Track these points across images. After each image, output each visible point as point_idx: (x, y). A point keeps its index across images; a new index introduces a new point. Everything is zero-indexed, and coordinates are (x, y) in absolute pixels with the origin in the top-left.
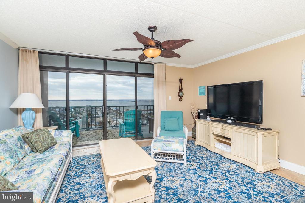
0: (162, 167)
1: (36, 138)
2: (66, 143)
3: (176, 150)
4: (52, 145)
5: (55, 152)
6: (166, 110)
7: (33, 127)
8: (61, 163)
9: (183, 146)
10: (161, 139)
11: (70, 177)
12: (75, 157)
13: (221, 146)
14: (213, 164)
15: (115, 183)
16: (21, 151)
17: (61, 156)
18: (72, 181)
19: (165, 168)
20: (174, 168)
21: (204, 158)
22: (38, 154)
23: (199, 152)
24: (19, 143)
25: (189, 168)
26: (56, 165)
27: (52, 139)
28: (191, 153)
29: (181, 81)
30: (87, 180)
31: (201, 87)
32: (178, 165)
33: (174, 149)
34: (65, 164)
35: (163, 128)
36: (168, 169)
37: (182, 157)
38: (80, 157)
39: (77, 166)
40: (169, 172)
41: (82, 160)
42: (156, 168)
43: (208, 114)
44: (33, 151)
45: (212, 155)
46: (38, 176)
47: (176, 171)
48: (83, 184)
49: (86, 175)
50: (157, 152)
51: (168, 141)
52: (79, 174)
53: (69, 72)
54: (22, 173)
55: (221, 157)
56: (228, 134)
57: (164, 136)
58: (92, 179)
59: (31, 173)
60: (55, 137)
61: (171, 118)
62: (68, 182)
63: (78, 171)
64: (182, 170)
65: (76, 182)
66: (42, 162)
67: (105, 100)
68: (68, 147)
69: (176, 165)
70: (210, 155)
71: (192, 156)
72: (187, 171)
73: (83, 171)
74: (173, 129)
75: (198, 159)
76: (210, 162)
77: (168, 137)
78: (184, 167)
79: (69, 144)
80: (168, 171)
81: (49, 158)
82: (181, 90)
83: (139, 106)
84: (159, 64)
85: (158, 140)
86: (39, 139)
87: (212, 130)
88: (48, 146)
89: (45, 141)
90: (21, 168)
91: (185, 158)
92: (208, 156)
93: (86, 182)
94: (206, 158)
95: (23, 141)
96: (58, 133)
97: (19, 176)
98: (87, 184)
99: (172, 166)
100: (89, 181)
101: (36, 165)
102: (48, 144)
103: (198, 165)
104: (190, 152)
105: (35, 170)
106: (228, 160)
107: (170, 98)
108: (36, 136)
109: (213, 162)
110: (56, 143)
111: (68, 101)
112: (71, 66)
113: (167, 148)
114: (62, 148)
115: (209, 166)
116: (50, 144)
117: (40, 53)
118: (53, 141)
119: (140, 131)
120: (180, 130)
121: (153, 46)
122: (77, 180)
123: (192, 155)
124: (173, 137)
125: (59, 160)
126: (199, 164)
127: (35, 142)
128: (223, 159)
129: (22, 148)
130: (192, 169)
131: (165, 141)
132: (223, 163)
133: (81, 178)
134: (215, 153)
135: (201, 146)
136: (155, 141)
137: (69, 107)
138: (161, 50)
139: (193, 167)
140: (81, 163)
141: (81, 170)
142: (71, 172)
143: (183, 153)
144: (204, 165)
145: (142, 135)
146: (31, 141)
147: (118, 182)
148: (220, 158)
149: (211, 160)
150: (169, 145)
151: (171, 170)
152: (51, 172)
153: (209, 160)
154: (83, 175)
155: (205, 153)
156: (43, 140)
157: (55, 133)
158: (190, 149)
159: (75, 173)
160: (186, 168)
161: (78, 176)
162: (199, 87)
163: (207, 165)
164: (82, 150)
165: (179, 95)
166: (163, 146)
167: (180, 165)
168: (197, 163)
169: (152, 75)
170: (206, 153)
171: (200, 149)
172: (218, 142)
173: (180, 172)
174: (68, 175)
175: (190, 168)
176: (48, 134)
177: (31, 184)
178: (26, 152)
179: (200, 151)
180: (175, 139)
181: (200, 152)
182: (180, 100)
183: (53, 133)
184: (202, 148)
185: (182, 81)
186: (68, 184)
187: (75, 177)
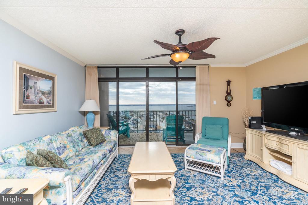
0: (195, 176)
1: (91, 134)
2: (112, 141)
3: (211, 160)
4: (102, 141)
5: (102, 147)
6: (210, 116)
7: (93, 126)
8: (103, 156)
9: (219, 157)
10: (197, 147)
11: (112, 170)
12: (120, 154)
13: (278, 164)
14: (262, 185)
15: (136, 181)
16: (81, 143)
17: (105, 151)
18: (113, 173)
19: (197, 178)
20: (208, 180)
21: (250, 176)
22: (92, 147)
23: (246, 168)
24: (80, 137)
25: (226, 184)
26: (99, 157)
27: (102, 136)
28: (235, 168)
29: (229, 83)
30: (124, 175)
31: (256, 89)
32: (213, 178)
33: (208, 160)
34: (108, 158)
35: (204, 135)
36: (201, 180)
37: (218, 169)
38: (125, 154)
39: (120, 161)
40: (200, 184)
41: (125, 158)
42: (188, 177)
43: (264, 122)
44: (89, 145)
45: (264, 174)
46: (84, 163)
47: (208, 184)
48: (120, 177)
49: (124, 171)
50: (191, 159)
51: (203, 150)
52: (120, 169)
53: (119, 81)
54: (77, 159)
55: (277, 179)
56: (288, 150)
57: (202, 144)
58: (127, 175)
59: (82, 160)
60: (104, 135)
61: (214, 125)
62: (110, 173)
63: (120, 165)
64: (217, 184)
65: (116, 174)
66: (91, 154)
67: (147, 105)
68: (113, 144)
69: (211, 177)
70: (261, 173)
71: (235, 172)
72: (222, 186)
73: (123, 166)
74: (215, 138)
75: (242, 175)
76: (257, 182)
77: (206, 146)
78: (220, 181)
79: (114, 142)
80: (200, 181)
81: (97, 151)
82: (229, 93)
83: (179, 111)
84: (201, 66)
85: (193, 147)
86: (93, 136)
87: (266, 142)
88: (99, 142)
89: (97, 138)
90: (79, 156)
91: (222, 171)
92: (258, 175)
93: (123, 176)
94: (254, 177)
95: (83, 136)
96: (107, 132)
97: (75, 161)
98: (122, 178)
99: (207, 177)
100: (125, 176)
101: (87, 155)
102: (98, 140)
103: (239, 183)
104: (234, 166)
105: (85, 159)
106: (288, 185)
107: (215, 102)
108: (91, 133)
109: (261, 182)
110: (105, 140)
111: (118, 105)
112: (120, 76)
113: (201, 158)
114: (108, 145)
115: (255, 186)
116: (101, 140)
117: (98, 67)
118: (103, 138)
119: (182, 137)
120: (224, 139)
121: (178, 51)
122: (116, 173)
123: (235, 170)
124: (211, 146)
125: (103, 154)
126: (241, 181)
127: (90, 138)
128: (279, 182)
129: (82, 141)
130: (229, 185)
131: (200, 149)
132: (278, 186)
133: (120, 172)
134: (269, 173)
135: (252, 161)
136: (189, 148)
137: (118, 111)
138: (189, 53)
139: (231, 183)
140: (123, 160)
141: (122, 165)
142: (115, 165)
143: (219, 165)
144: (247, 184)
145: (184, 141)
146: (88, 137)
147: (138, 180)
148: (274, 180)
149: (260, 180)
150: (203, 154)
151: (203, 182)
152: (94, 162)
153: (258, 179)
154: (122, 170)
155: (255, 170)
156: (96, 136)
157: (106, 132)
158: (235, 163)
159: (117, 167)
160: (222, 182)
161: (119, 170)
162: (254, 89)
163: (251, 185)
164: (128, 149)
165: (226, 100)
166: (196, 155)
167: (217, 178)
168: (239, 180)
169: (193, 79)
170: (257, 170)
171: (249, 165)
172: (275, 159)
173: (213, 185)
174: (112, 168)
175: (228, 184)
176: (99, 132)
177: (77, 167)
178: (84, 145)
179: (248, 167)
180: (213, 148)
181: (248, 169)
182: (227, 105)
183: (103, 133)
184: (253, 164)
185: (231, 82)
186: (110, 175)
187: (115, 171)
